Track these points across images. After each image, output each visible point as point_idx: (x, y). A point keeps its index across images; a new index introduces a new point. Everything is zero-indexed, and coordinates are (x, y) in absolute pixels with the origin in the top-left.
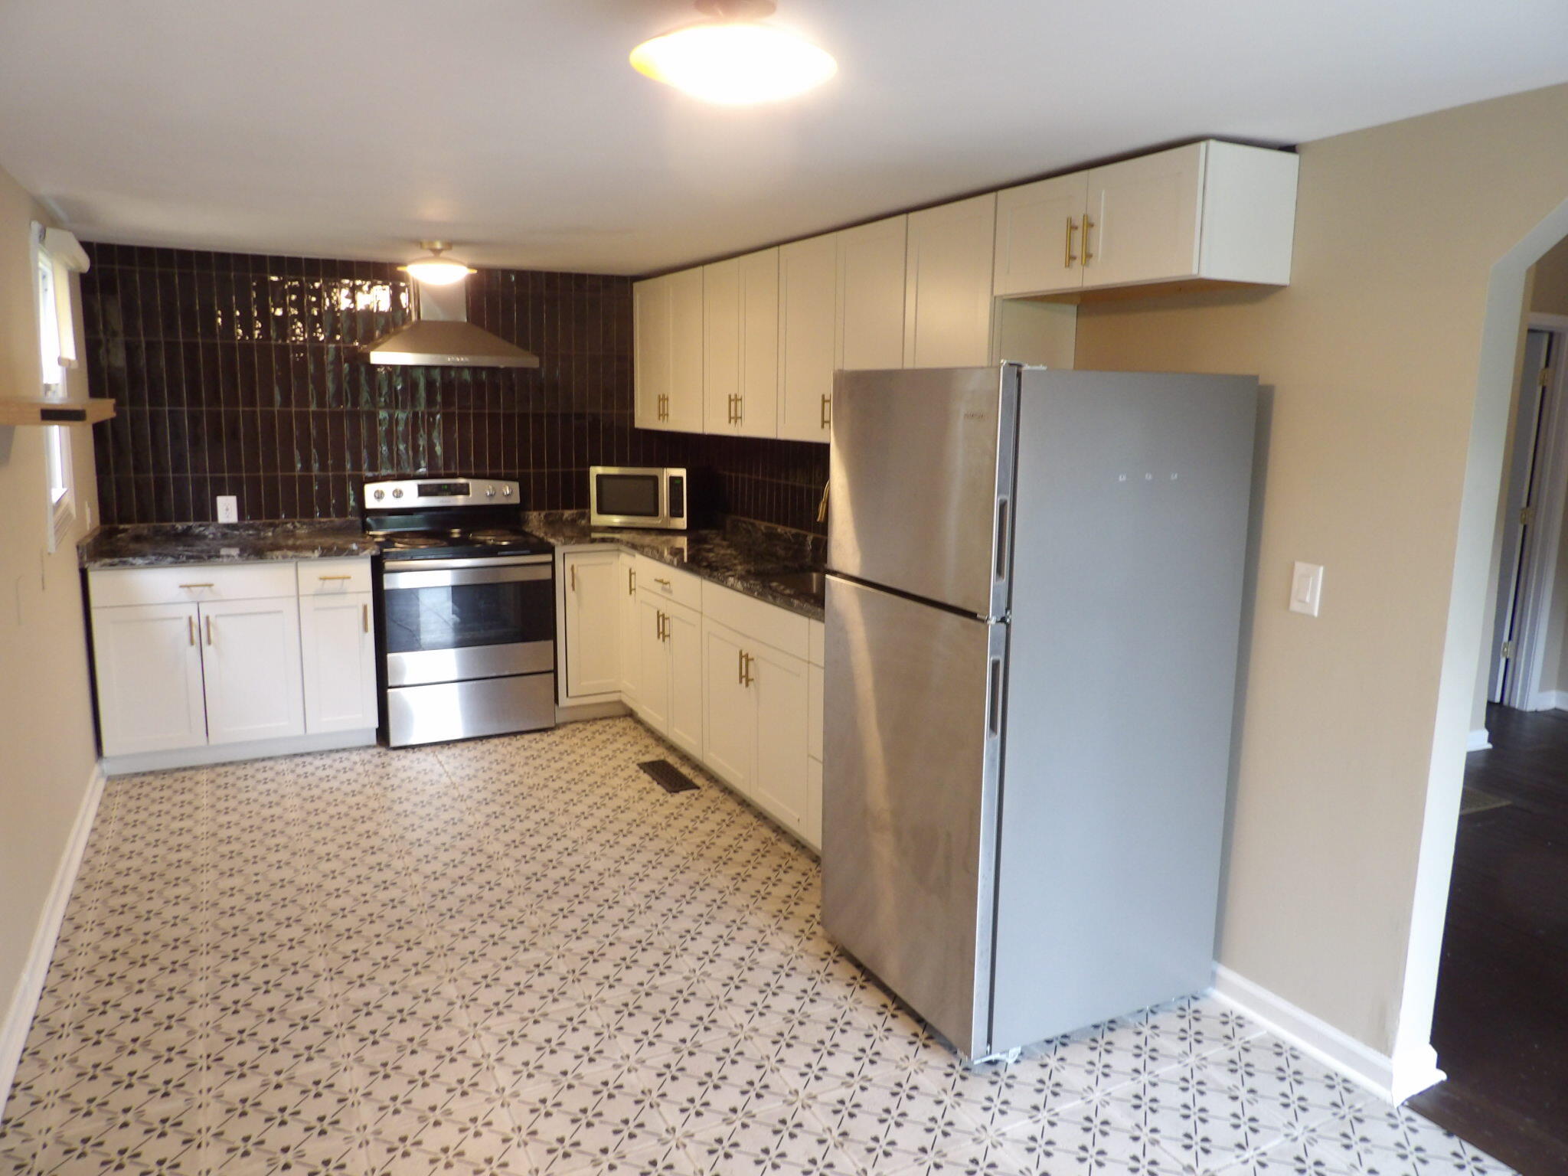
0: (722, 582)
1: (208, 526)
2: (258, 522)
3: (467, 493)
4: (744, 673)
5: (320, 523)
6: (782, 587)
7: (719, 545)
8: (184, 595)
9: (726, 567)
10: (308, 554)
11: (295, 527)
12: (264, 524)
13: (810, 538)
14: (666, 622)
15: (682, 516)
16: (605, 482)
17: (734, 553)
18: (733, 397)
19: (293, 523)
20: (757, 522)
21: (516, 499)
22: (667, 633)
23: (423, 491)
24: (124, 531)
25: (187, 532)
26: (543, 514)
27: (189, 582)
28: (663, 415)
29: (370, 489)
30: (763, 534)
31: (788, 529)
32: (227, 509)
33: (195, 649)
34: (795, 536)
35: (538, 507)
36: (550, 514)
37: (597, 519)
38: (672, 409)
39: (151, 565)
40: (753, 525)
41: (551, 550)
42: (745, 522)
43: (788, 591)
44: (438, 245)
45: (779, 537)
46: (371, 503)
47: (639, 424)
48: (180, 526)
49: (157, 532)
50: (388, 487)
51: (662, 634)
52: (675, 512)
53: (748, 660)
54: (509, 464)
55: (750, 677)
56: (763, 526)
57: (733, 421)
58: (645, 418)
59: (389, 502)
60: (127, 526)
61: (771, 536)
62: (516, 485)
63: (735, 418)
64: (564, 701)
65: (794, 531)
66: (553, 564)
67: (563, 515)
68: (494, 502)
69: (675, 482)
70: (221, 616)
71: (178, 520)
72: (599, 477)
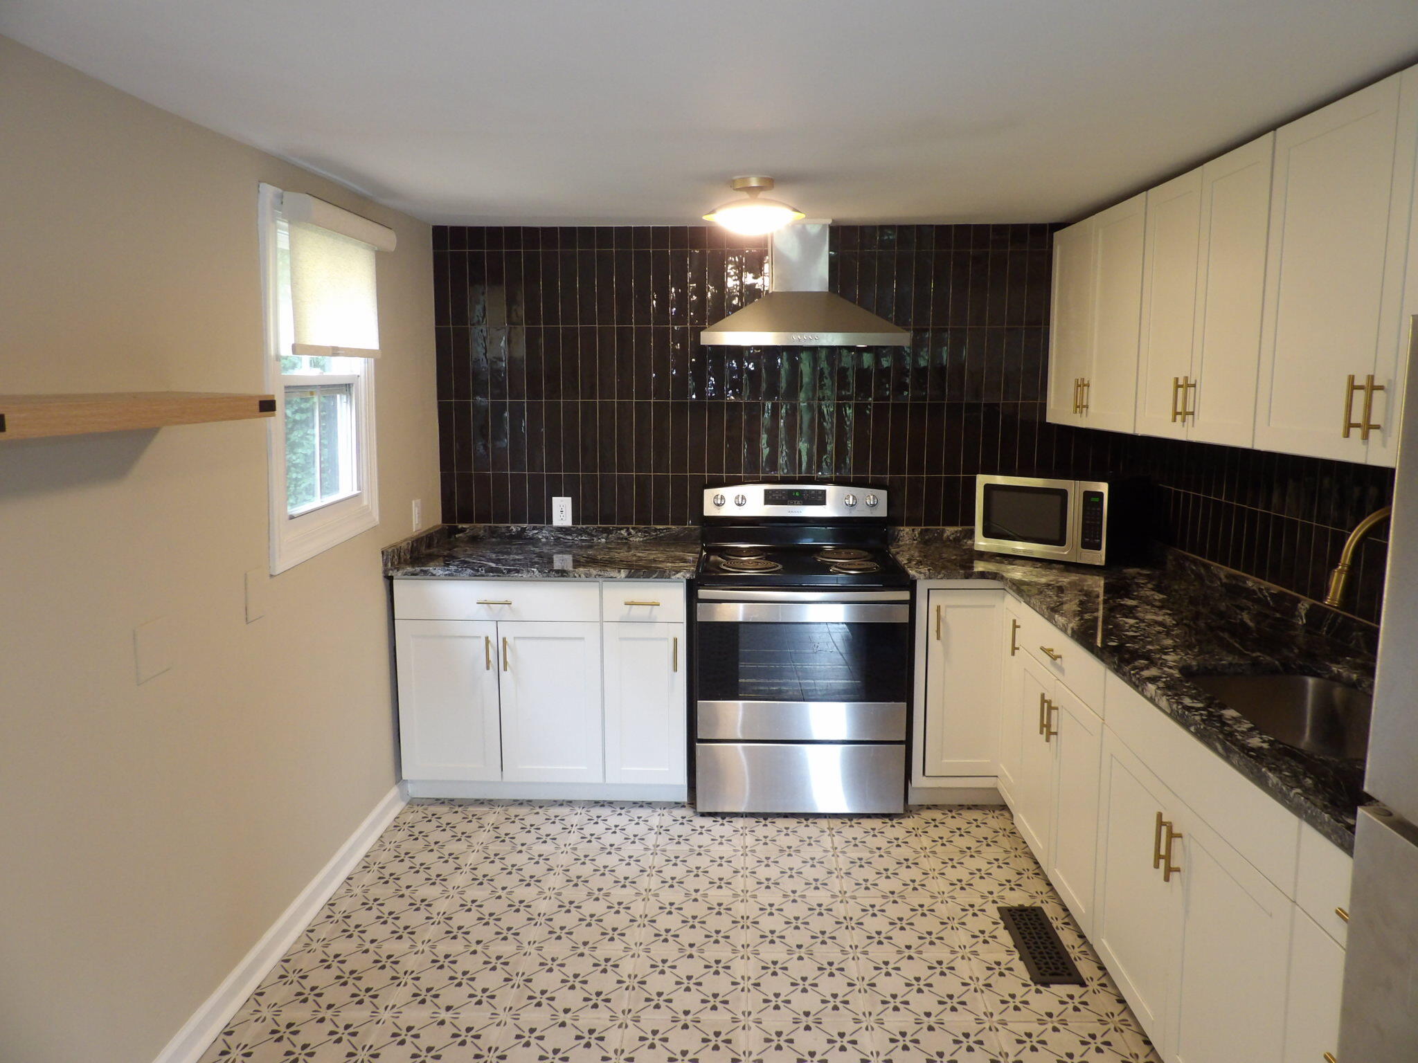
0: (1138, 684)
1: (541, 529)
2: (591, 527)
3: (823, 502)
4: (1163, 852)
5: (656, 530)
6: (1246, 725)
7: (1148, 602)
8: (482, 612)
9: (1147, 656)
10: (614, 574)
11: (629, 534)
12: (597, 530)
13: (1304, 606)
14: (1054, 713)
15: (1099, 548)
16: (995, 495)
17: (1169, 621)
18: (1181, 382)
19: (628, 529)
20: (1215, 565)
21: (882, 512)
22: (1053, 730)
23: (770, 498)
24: (463, 530)
25: (521, 535)
26: (918, 529)
27: (489, 599)
28: (1080, 407)
29: (709, 494)
30: (1223, 585)
31: (1266, 584)
32: (562, 510)
33: (491, 673)
34: (1278, 597)
35: (912, 522)
36: (926, 530)
37: (982, 543)
38: (1094, 397)
39: (450, 577)
40: (1207, 567)
41: (911, 586)
42: (1194, 562)
43: (1255, 742)
44: (754, 182)
45: (1249, 593)
46: (709, 510)
47: (1051, 418)
48: (514, 528)
49: (493, 532)
50: (729, 493)
51: (1047, 729)
52: (1090, 542)
53: (1171, 835)
54: (879, 467)
55: (1174, 864)
56: (1223, 571)
57: (1179, 417)
58: (1060, 411)
59: (730, 510)
60: (465, 526)
61: (1235, 590)
62: (883, 495)
63: (1182, 414)
64: (918, 780)
65: (1275, 589)
66: (912, 603)
67: (943, 531)
68: (855, 514)
69: (1091, 500)
70: (519, 638)
71: (515, 521)
72: (988, 488)
